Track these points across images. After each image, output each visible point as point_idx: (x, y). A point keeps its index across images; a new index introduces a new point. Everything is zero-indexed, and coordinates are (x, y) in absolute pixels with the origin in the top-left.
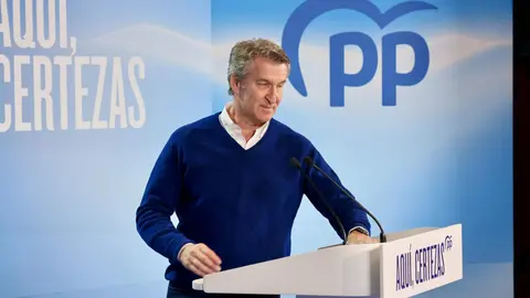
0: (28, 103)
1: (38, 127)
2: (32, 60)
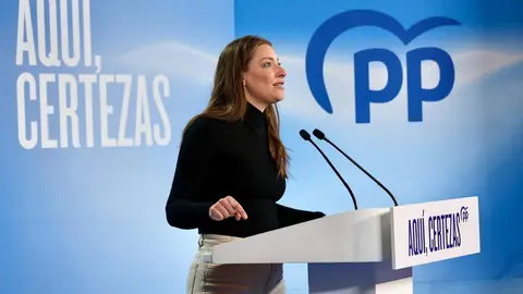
0: (54, 121)
1: (64, 144)
2: (57, 79)
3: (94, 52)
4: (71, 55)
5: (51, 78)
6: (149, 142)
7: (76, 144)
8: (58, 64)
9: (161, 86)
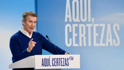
0: (77, 38)
1: (81, 45)
2: (79, 25)
3: (92, 17)
4: (84, 18)
5: (77, 25)
6: (111, 45)
7: (85, 45)
8: (79, 21)
9: (116, 27)
